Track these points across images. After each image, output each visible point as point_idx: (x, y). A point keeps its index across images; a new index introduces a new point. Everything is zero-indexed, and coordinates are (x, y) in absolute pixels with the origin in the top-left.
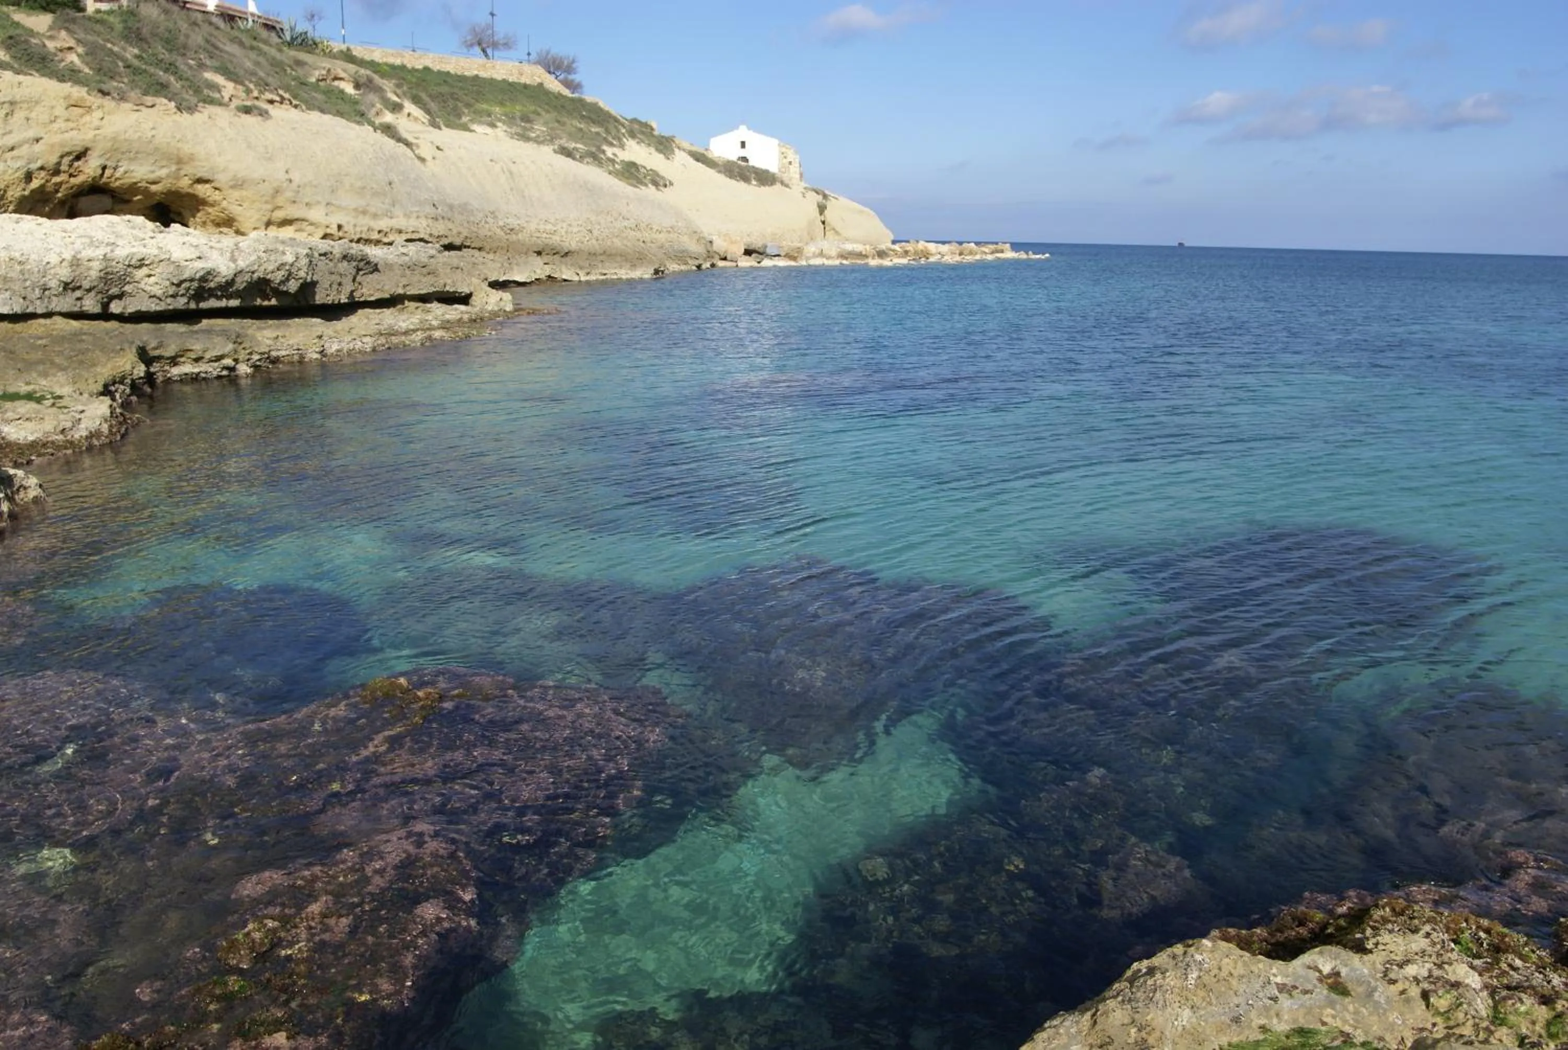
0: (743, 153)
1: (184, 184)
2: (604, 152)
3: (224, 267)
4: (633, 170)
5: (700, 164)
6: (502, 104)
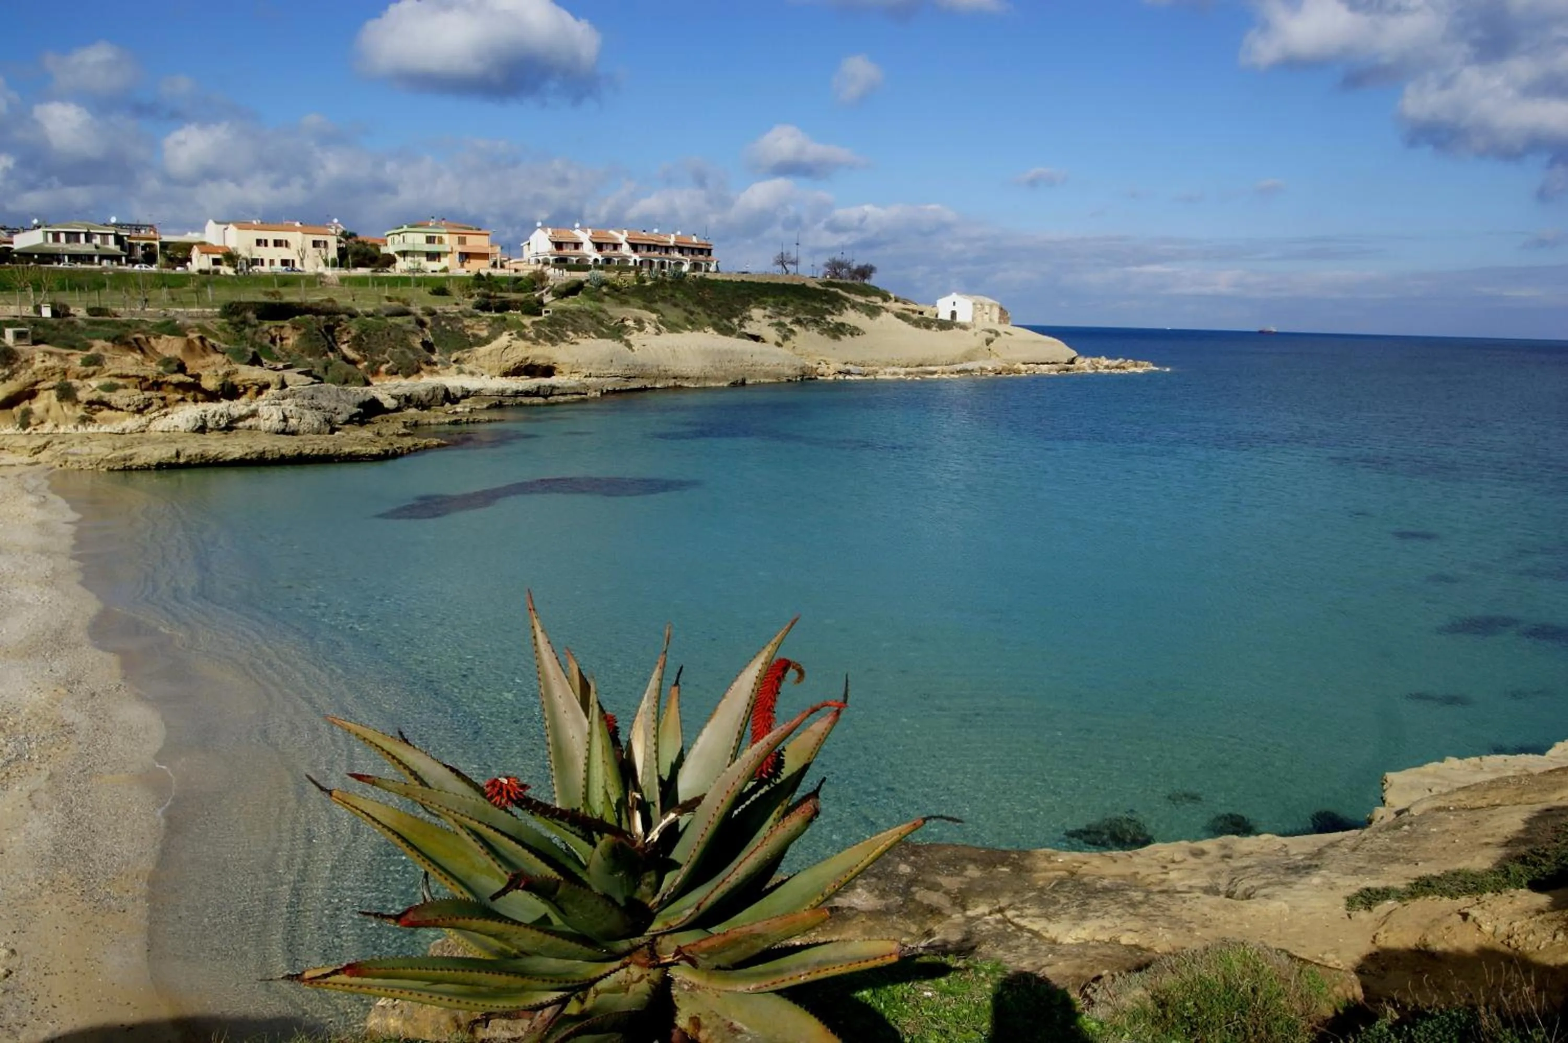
0: (954, 308)
1: (551, 364)
2: (825, 319)
3: (520, 389)
4: (841, 328)
5: (900, 321)
6: (774, 297)
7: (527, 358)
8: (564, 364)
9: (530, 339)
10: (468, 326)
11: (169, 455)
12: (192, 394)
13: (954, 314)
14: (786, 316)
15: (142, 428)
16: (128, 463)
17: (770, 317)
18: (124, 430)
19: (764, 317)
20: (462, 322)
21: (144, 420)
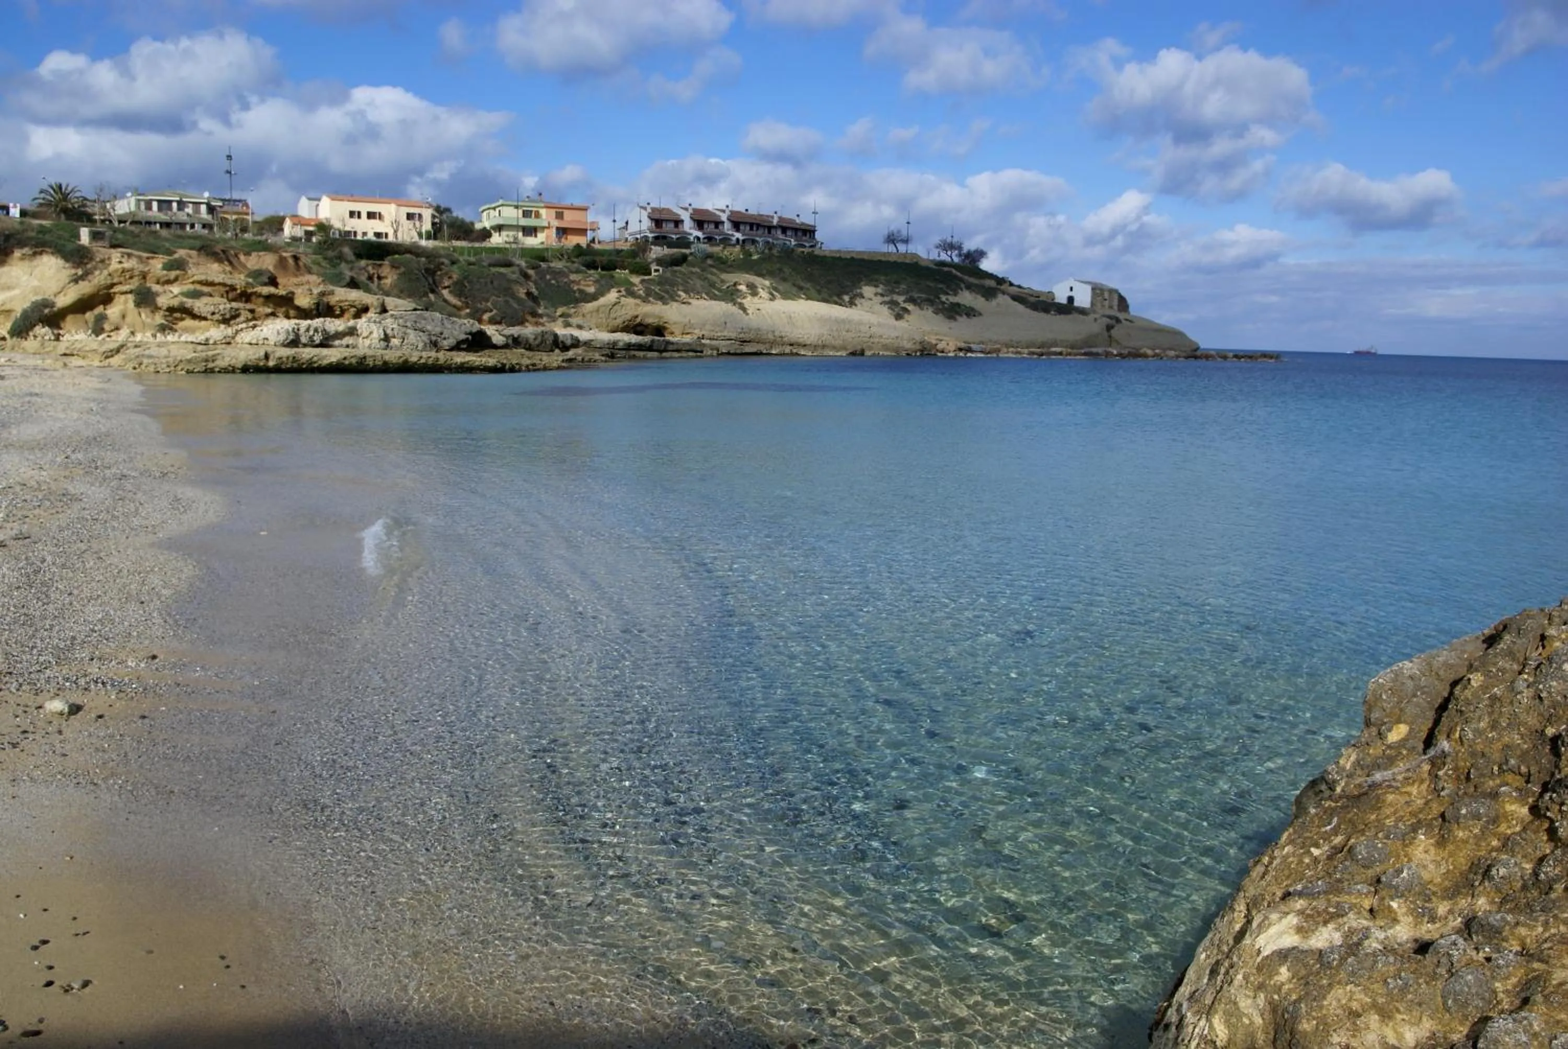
7: (637, 317)
8: (675, 323)
9: (639, 297)
10: (573, 282)
11: (257, 356)
12: (284, 309)
13: (1071, 299)
14: (899, 294)
15: (228, 340)
16: (210, 365)
17: (882, 295)
18: (207, 340)
19: (876, 294)
20: (567, 276)
21: (230, 331)
